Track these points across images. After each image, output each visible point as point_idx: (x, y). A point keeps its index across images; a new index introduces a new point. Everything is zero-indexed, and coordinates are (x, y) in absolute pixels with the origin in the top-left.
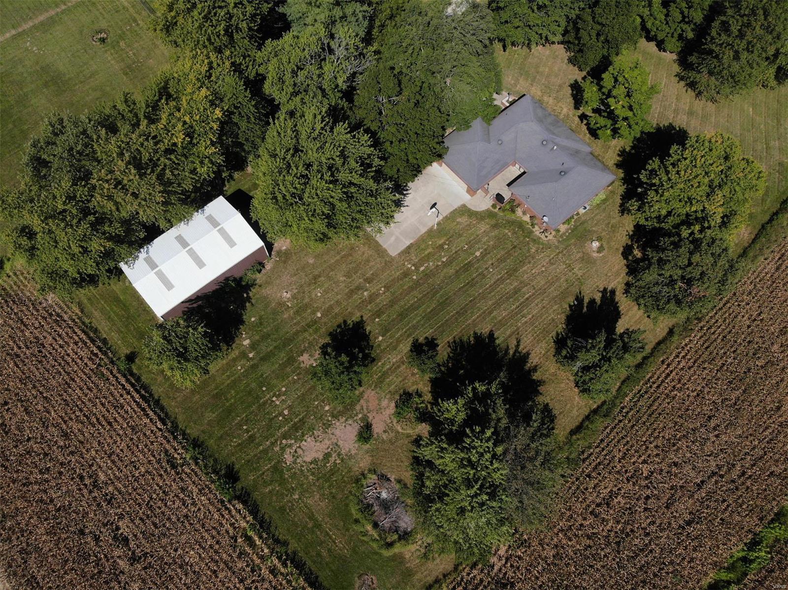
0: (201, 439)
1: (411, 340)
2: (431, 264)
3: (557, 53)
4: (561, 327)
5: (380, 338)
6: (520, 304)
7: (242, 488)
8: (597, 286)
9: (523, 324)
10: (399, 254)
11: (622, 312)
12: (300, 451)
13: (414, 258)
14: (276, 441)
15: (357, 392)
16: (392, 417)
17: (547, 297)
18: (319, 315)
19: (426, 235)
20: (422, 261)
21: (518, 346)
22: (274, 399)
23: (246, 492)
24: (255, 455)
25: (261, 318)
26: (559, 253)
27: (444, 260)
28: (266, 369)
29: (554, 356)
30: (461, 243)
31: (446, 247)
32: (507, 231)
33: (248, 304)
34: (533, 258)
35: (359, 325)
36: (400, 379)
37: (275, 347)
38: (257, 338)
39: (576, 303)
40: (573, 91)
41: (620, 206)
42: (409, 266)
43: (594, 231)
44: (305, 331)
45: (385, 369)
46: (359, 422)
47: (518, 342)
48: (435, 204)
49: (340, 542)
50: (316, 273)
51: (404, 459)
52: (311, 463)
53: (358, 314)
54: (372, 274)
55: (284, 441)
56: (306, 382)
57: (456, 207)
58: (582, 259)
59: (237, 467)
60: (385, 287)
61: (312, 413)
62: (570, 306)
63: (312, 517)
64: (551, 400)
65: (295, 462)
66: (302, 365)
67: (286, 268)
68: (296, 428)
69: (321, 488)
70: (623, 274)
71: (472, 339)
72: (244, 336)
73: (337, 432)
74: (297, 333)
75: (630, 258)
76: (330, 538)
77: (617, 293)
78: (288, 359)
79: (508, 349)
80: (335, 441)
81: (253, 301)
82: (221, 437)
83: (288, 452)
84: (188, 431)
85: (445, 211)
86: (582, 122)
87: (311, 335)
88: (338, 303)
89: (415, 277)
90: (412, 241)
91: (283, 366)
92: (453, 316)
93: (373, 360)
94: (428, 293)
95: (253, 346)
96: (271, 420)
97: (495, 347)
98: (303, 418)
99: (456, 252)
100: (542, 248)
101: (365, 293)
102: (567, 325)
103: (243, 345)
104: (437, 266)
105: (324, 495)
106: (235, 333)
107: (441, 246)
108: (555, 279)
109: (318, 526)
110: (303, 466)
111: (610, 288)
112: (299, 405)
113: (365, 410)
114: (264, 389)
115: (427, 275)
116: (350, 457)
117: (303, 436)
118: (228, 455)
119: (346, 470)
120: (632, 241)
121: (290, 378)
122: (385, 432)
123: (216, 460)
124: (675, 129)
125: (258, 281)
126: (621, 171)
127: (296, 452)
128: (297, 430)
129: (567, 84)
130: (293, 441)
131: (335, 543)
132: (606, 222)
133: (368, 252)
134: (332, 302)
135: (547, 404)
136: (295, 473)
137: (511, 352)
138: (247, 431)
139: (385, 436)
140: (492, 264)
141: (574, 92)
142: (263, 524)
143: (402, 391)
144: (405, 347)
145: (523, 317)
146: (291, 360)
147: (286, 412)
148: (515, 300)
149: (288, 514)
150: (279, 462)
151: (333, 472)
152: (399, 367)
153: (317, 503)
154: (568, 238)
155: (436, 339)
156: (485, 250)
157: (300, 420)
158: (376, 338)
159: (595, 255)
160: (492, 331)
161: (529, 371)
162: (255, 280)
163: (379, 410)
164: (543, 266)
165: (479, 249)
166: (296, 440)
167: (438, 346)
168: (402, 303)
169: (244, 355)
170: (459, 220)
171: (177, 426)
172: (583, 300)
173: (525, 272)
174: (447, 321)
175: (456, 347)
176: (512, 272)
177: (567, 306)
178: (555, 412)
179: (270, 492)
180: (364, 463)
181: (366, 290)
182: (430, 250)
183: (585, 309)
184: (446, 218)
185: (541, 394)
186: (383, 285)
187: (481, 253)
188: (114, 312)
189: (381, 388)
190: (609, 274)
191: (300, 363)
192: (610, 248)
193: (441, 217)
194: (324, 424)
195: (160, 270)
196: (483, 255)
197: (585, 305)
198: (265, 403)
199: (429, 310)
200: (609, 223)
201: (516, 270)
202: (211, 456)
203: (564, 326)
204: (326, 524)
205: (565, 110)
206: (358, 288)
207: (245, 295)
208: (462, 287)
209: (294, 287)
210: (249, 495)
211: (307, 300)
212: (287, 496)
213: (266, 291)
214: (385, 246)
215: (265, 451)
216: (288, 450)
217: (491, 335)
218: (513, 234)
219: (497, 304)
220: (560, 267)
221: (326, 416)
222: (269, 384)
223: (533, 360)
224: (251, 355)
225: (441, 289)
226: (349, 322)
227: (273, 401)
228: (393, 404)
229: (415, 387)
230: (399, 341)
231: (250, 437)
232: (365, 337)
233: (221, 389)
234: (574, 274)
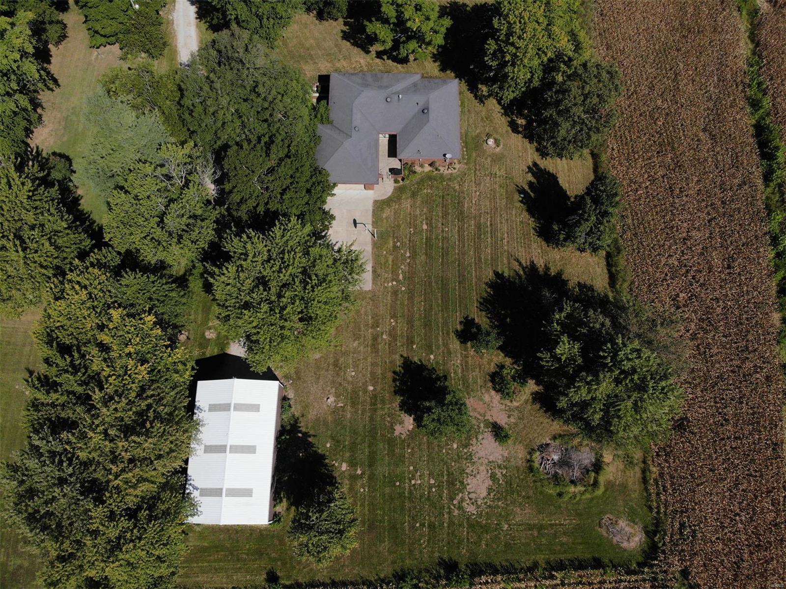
0: (398, 570)
1: (452, 335)
2: (403, 267)
3: (303, 22)
4: (532, 222)
5: (432, 357)
6: (491, 233)
7: (467, 566)
8: (523, 170)
9: (508, 245)
10: (373, 283)
11: (554, 173)
12: (472, 496)
13: (386, 275)
14: (449, 508)
16: (502, 402)
17: (501, 210)
18: (371, 388)
19: (375, 250)
20: (394, 272)
21: (520, 264)
22: (413, 482)
23: (472, 565)
24: (448, 534)
25: (333, 438)
26: (475, 171)
27: (408, 255)
28: (382, 469)
29: (548, 246)
30: (406, 231)
31: (399, 244)
32: (425, 191)
33: (310, 439)
34: (463, 192)
35: (407, 364)
36: (478, 370)
37: (369, 447)
38: (348, 454)
39: (522, 196)
40: (349, 41)
41: (476, 99)
42: (390, 284)
43: (479, 133)
44: (375, 410)
45: (460, 375)
46: (486, 430)
47: (518, 261)
48: (355, 221)
49: (565, 520)
50: (332, 360)
51: (541, 420)
52: (489, 494)
53: (397, 357)
54: (372, 318)
55: (455, 502)
56: (420, 446)
57: (371, 209)
58: (493, 161)
59: (445, 557)
60: (392, 317)
61: (449, 461)
62: (521, 202)
63: (531, 527)
64: (578, 277)
65: (478, 507)
66: (403, 437)
67: (305, 382)
68: (451, 483)
69: (513, 502)
70: (528, 145)
71: (489, 290)
72: (336, 465)
73: (482, 454)
74: (372, 419)
75: (520, 129)
76: (556, 525)
77: (538, 163)
78: (389, 444)
79: (517, 274)
80: (486, 461)
81: (312, 432)
82: (410, 550)
83: (466, 505)
84: (382, 576)
85: (368, 219)
86: (384, 60)
87: (383, 409)
88: (374, 364)
89: (403, 289)
91: (391, 453)
92: (459, 287)
93: (445, 377)
94: (425, 290)
95: (353, 464)
96: (429, 499)
97: (508, 280)
98: (448, 471)
99: (410, 241)
100: (461, 179)
101: (384, 337)
102: (533, 217)
103: (344, 472)
104: (409, 264)
105: (521, 504)
106: (328, 470)
107: (395, 247)
108: (492, 193)
109: (540, 528)
110: (487, 502)
111: (531, 164)
112: (435, 466)
113: (480, 417)
114: (398, 484)
115: (410, 277)
116: (508, 460)
117: (463, 483)
118: (429, 557)
119: (515, 472)
120: (509, 116)
121: (407, 455)
122: (509, 417)
123: (427, 571)
124: (446, 7)
125: (297, 414)
126: (448, 72)
127: (471, 499)
128: (453, 484)
129: (340, 39)
130: (461, 495)
131: (562, 525)
132: (480, 119)
134: (369, 369)
135: (579, 283)
136: (487, 513)
137: (522, 273)
138: (422, 525)
139: (512, 420)
140: (443, 224)
141: (352, 41)
142: (509, 571)
143: (487, 376)
144: (455, 344)
145: (502, 240)
146: (391, 442)
147: (432, 481)
148: (484, 234)
149: (514, 544)
150: (468, 519)
151: (509, 483)
152: (467, 362)
153: (523, 514)
154: (469, 155)
155: (467, 316)
156: (427, 219)
157: (448, 475)
158: (429, 360)
159: (498, 150)
160: (494, 271)
161: (546, 273)
162: (293, 416)
163: (489, 407)
164: (476, 192)
165: (422, 222)
166: (461, 491)
167: (474, 319)
168: (417, 316)
169: (354, 478)
170: (384, 216)
171: (371, 582)
172: (524, 189)
173: (469, 208)
174: (459, 296)
175: (486, 306)
176: (461, 216)
177: (520, 204)
178: (589, 283)
179: (487, 545)
180: (521, 453)
181: (382, 334)
182: (391, 258)
183: (532, 195)
184: (375, 224)
185: (568, 281)
186: (389, 317)
187: (427, 224)
188: (215, 561)
189: (472, 391)
190: (521, 154)
191: (400, 438)
192: (502, 135)
193: (370, 227)
194: (466, 459)
195: (227, 490)
196: (429, 224)
197: (529, 191)
198: (410, 492)
199: (440, 302)
200: (482, 119)
201: (462, 213)
202: (420, 572)
203: (533, 219)
204: (544, 520)
205: (362, 61)
206: (375, 338)
207: (300, 435)
208: (442, 262)
209: (329, 388)
210: (476, 564)
211: (350, 388)
212: (500, 534)
213: (312, 414)
215: (451, 523)
216: (464, 504)
217: (496, 274)
218: (431, 189)
219: (477, 249)
220: (487, 181)
221: (461, 452)
222: (397, 476)
223: (540, 263)
224: (359, 472)
225: (430, 277)
226: (398, 369)
227: (414, 485)
228: (493, 393)
229: (492, 365)
230: (446, 345)
231: (429, 526)
232: (421, 367)
233: (368, 520)
234: (499, 177)
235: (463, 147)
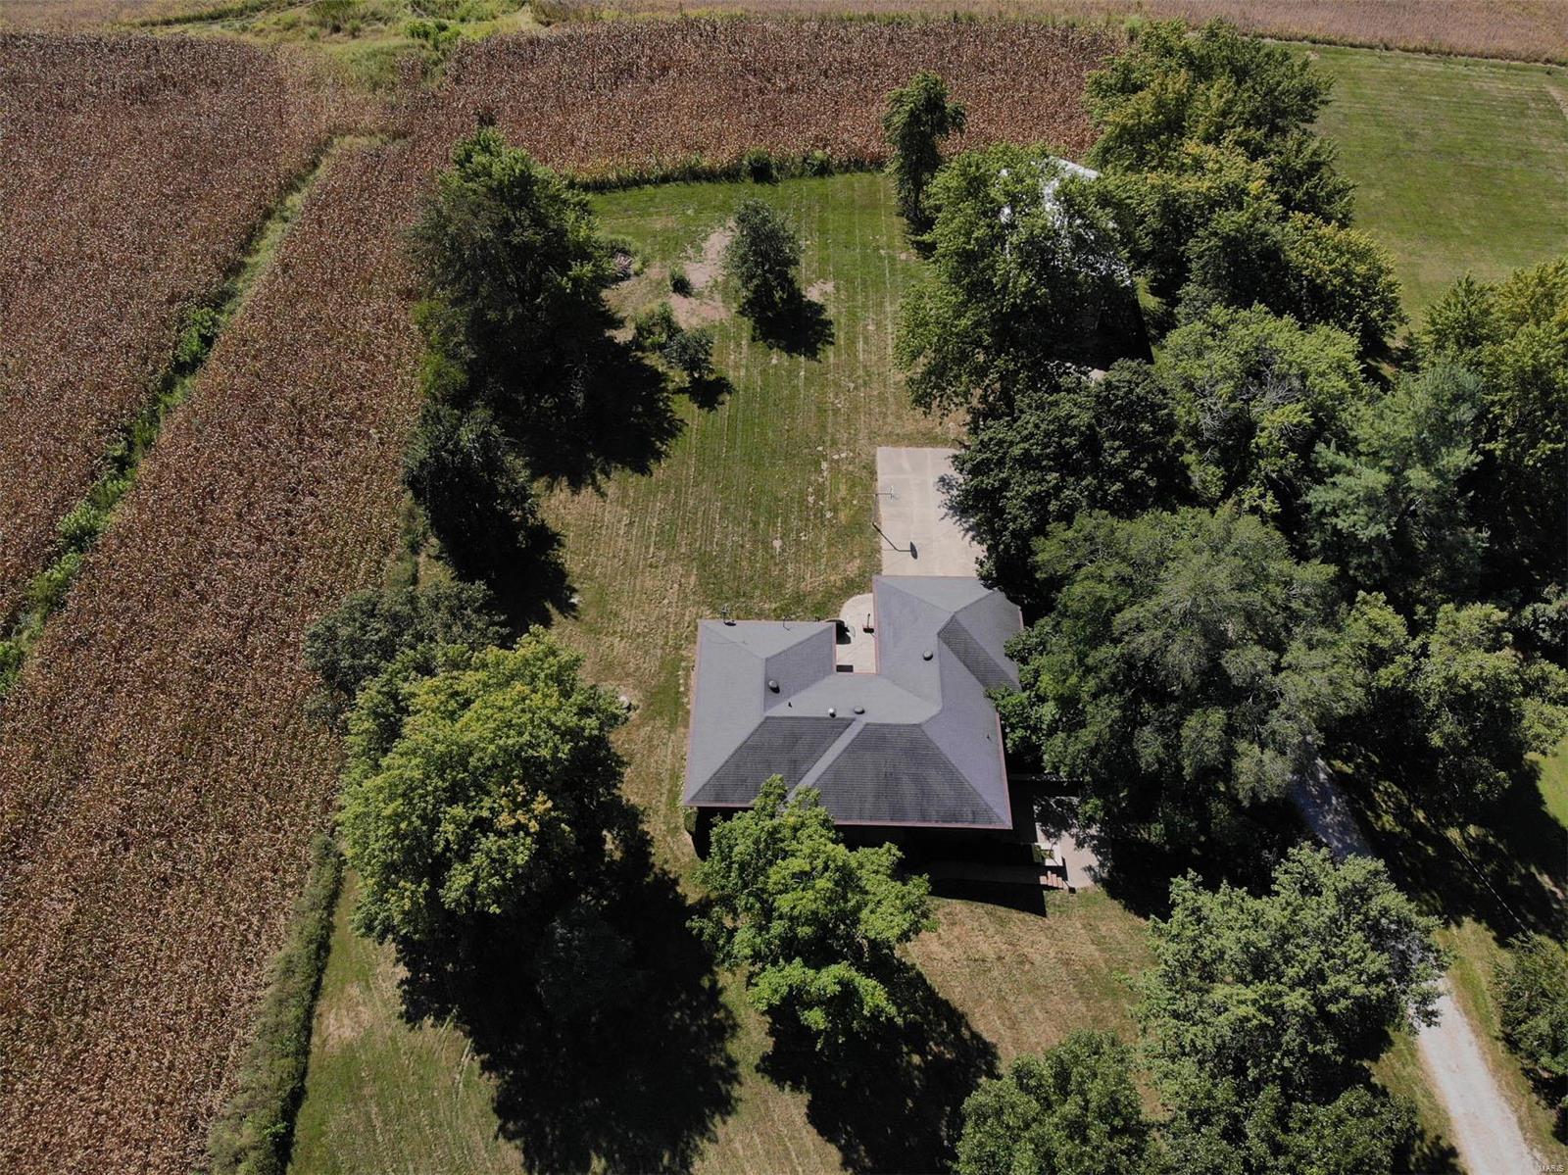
1: (740, 387)
2: (822, 481)
5: (774, 361)
6: (650, 533)
7: (742, 178)
10: (874, 456)
13: (851, 468)
15: (735, 305)
19: (874, 509)
21: (598, 489)
23: (737, 178)
26: (666, 643)
27: (811, 499)
30: (816, 536)
31: (829, 516)
32: (774, 606)
35: (812, 353)
38: (900, 266)
39: (571, 599)
42: (843, 455)
43: (643, 725)
46: (700, 289)
48: (915, 556)
52: (706, 235)
53: (832, 360)
58: (620, 664)
59: (769, 186)
60: (840, 410)
62: (576, 590)
63: (657, 213)
65: (721, 225)
66: (821, 281)
69: (676, 231)
72: (913, 258)
73: (711, 268)
74: (866, 297)
78: (843, 274)
80: (705, 262)
85: (889, 558)
87: (852, 307)
88: (868, 353)
89: (821, 449)
90: (879, 484)
91: (837, 266)
93: (754, 339)
94: (782, 448)
95: (892, 259)
99: (808, 520)
101: (852, 385)
103: (902, 252)
104: (810, 484)
105: (666, 230)
107: (835, 510)
108: (636, 603)
109: (644, 214)
110: (711, 229)
113: (708, 301)
115: (808, 464)
116: (675, 264)
118: (789, 186)
119: (667, 256)
121: (816, 264)
122: (665, 302)
123: (793, 176)
127: (731, 230)
133: (910, 427)
136: (712, 221)
137: (600, 477)
139: (662, 300)
140: (742, 546)
142: (694, 175)
144: (735, 374)
145: (631, 523)
146: (839, 276)
151: (678, 246)
153: (665, 222)
154: (673, 674)
155: (709, 411)
156: (774, 559)
158: (779, 357)
163: (693, 312)
165: (784, 552)
166: (742, 235)
167: (700, 407)
169: (889, 246)
170: (857, 562)
172: (562, 612)
174: (722, 438)
175: (672, 426)
176: (704, 561)
177: (581, 585)
179: (716, 196)
180: (656, 272)
181: (856, 390)
182: (844, 494)
183: (549, 606)
186: (846, 412)
187: (774, 548)
191: (826, 280)
193: (884, 544)
196: (767, 546)
197: (554, 610)
201: (703, 566)
202: (801, 175)
204: (639, 220)
210: (729, 179)
212: (698, 206)
214: (903, 450)
218: (761, 610)
224: (882, 251)
232: (791, 349)
234: (615, 632)
235: (685, 694)
